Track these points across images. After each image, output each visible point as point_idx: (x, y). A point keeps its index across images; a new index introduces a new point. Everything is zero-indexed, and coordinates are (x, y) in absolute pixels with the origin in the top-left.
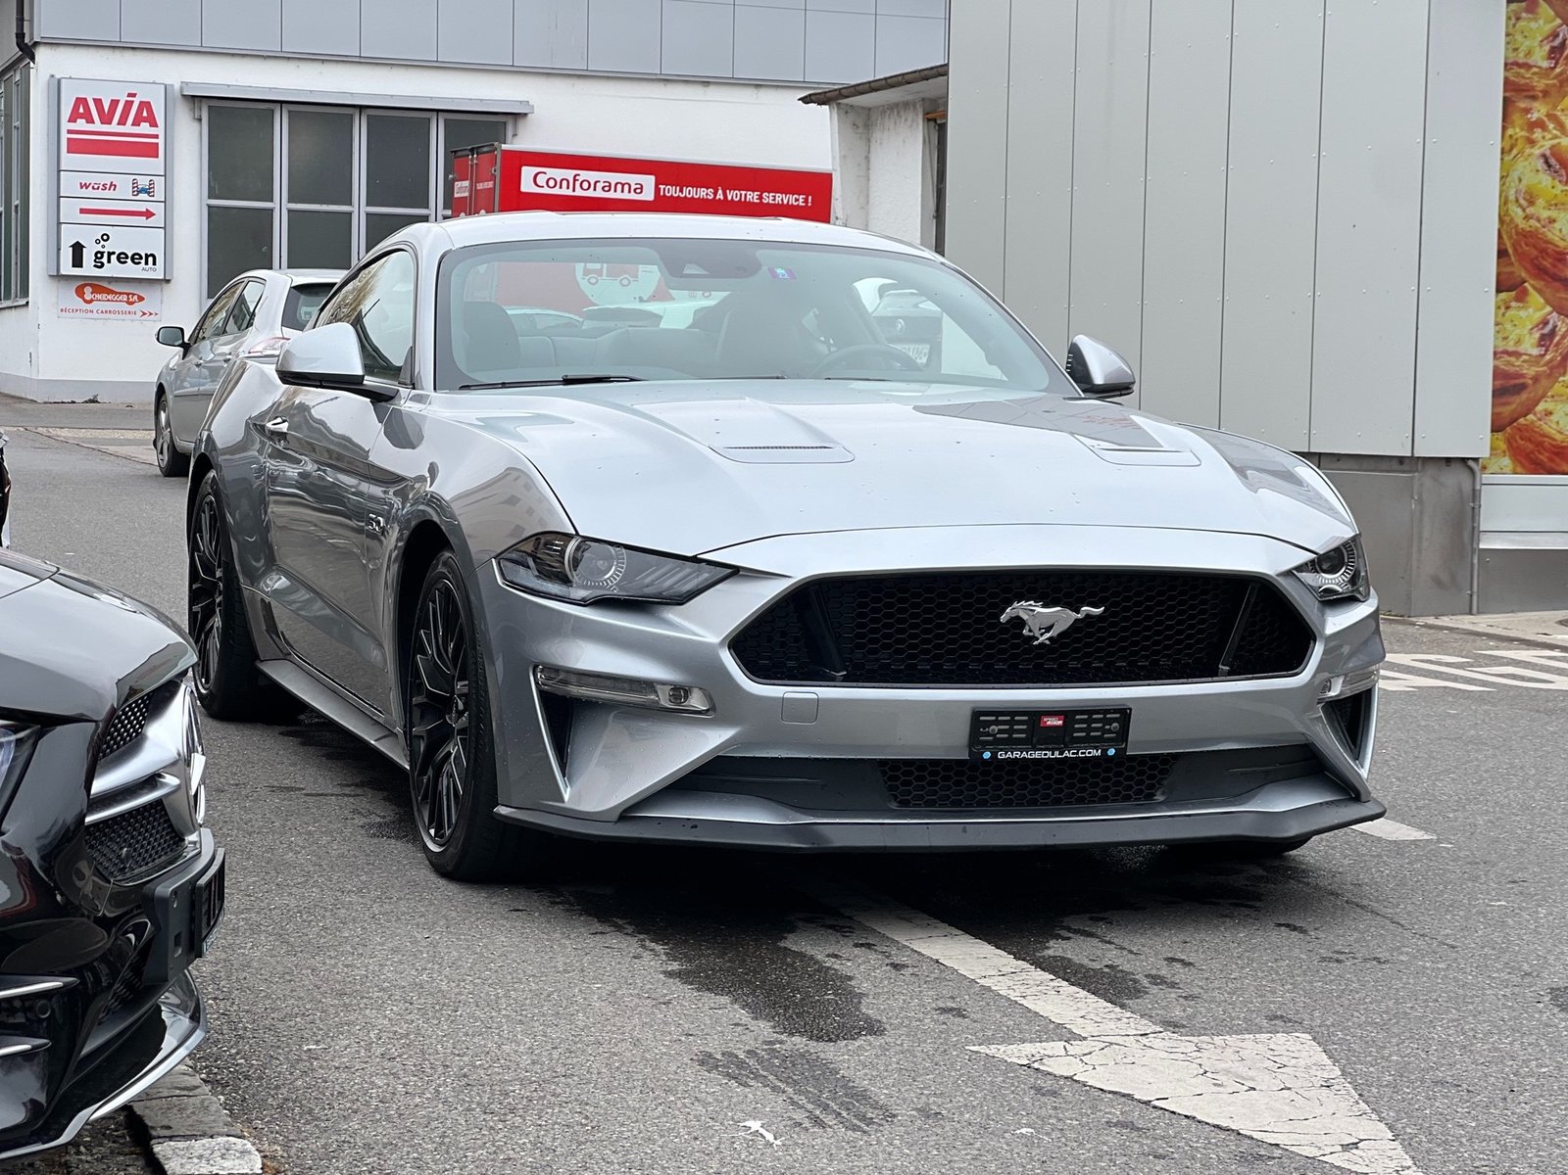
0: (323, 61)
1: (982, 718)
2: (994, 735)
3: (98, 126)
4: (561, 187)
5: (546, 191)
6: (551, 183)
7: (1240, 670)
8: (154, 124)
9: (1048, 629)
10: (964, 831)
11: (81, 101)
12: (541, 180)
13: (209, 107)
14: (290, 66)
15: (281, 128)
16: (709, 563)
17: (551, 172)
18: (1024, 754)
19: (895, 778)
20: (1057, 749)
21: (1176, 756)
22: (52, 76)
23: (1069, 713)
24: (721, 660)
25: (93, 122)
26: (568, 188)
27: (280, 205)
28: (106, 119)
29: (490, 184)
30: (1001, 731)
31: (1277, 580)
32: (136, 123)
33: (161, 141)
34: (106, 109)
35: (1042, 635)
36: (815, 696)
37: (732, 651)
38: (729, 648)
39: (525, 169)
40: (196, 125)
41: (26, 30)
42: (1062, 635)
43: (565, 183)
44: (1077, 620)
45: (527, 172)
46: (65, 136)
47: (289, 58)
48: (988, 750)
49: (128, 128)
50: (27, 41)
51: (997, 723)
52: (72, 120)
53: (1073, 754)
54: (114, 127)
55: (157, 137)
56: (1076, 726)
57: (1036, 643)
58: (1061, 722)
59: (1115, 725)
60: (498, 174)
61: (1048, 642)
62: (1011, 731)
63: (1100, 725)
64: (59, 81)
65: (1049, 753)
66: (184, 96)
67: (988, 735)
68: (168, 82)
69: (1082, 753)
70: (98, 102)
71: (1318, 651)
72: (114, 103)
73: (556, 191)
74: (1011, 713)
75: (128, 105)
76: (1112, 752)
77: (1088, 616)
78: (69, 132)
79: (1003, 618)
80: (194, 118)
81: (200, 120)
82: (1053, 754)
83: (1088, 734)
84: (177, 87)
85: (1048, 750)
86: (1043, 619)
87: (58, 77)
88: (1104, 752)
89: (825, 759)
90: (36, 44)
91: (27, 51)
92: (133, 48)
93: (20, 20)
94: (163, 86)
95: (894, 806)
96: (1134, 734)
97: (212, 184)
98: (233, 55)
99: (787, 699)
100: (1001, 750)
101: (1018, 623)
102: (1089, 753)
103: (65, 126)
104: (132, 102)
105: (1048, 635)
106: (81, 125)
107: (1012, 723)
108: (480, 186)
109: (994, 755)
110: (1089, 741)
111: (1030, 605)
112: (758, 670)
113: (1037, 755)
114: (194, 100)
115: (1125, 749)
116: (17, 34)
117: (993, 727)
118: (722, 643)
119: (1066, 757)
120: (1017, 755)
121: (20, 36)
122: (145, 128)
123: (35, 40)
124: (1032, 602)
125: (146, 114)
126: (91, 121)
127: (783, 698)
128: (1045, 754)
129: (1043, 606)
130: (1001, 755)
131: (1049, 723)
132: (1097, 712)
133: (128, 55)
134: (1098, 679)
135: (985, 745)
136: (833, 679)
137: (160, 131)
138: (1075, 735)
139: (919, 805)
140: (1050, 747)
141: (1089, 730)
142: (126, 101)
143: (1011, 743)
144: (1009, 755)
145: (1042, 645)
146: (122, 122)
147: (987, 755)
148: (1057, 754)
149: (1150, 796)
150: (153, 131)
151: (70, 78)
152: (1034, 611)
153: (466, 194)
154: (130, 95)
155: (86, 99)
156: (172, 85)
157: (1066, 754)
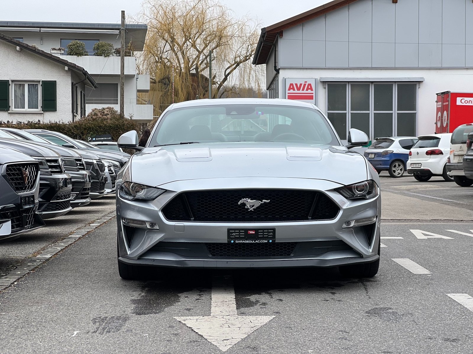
0: (361, 69)
1: (230, 231)
2: (235, 236)
3: (296, 91)
4: (469, 103)
5: (464, 104)
6: (466, 102)
7: (314, 218)
8: (312, 90)
9: (253, 206)
10: (227, 263)
11: (292, 85)
12: (463, 101)
13: (328, 84)
14: (351, 71)
15: (348, 90)
16: (159, 188)
17: (466, 99)
18: (244, 242)
19: (210, 248)
20: (253, 240)
21: (296, 243)
22: (284, 78)
23: (257, 230)
24: (159, 214)
25: (295, 90)
26: (471, 103)
27: (348, 112)
28: (299, 89)
29: (447, 103)
30: (236, 235)
31: (324, 192)
32: (307, 90)
33: (314, 95)
34: (299, 87)
35: (251, 208)
36: (183, 225)
37: (162, 212)
38: (161, 211)
39: (458, 98)
40: (324, 90)
41: (277, 65)
42: (257, 208)
43: (470, 102)
44: (261, 204)
45: (459, 99)
46: (287, 95)
47: (351, 69)
48: (233, 240)
49: (305, 91)
50: (277, 68)
51: (235, 232)
52: (289, 90)
53: (259, 241)
54: (301, 91)
55: (313, 93)
56: (259, 234)
57: (249, 210)
58: (254, 233)
59: (271, 233)
60: (450, 100)
61: (253, 210)
62: (239, 235)
63: (267, 233)
64: (285, 79)
65: (251, 242)
66: (321, 81)
67: (233, 236)
68: (316, 78)
69: (261, 241)
70: (296, 85)
71: (341, 213)
72: (301, 85)
73: (468, 104)
74: (239, 230)
75: (305, 85)
76: (271, 241)
77: (265, 203)
78: (288, 93)
79: (239, 203)
80: (324, 88)
81: (325, 88)
82: (252, 242)
83: (263, 236)
84: (319, 79)
85: (251, 240)
86: (251, 203)
87: (285, 78)
88: (268, 241)
89: (189, 242)
90: (279, 69)
91: (278, 71)
92: (306, 69)
93: (275, 62)
94: (314, 79)
95: (210, 256)
96: (277, 236)
97: (329, 106)
98: (335, 69)
99: (176, 225)
100: (237, 240)
101: (244, 204)
102: (264, 241)
103: (287, 92)
104: (306, 84)
105: (253, 208)
106: (292, 91)
107: (240, 232)
108: (445, 104)
109: (234, 241)
110: (263, 238)
111: (247, 200)
112: (169, 217)
113: (247, 242)
114: (324, 83)
115: (275, 240)
116: (274, 66)
117: (234, 234)
118: (159, 210)
119: (256, 242)
120: (241, 241)
121: (275, 67)
122: (309, 91)
123: (279, 68)
124: (247, 199)
125: (310, 87)
126: (294, 90)
127: (175, 225)
128: (250, 242)
129: (251, 200)
130: (237, 242)
131: (250, 233)
132: (265, 230)
133: (305, 71)
134: (267, 220)
135: (232, 239)
136: (190, 220)
137: (314, 92)
138: (259, 236)
139: (218, 256)
140: (252, 239)
141: (263, 235)
142: (304, 84)
143: (240, 238)
144: (239, 241)
145: (251, 211)
146: (303, 90)
147: (232, 242)
148: (253, 242)
149: (289, 255)
150: (312, 92)
151: (289, 78)
152: (248, 201)
153: (440, 106)
154: (305, 82)
155: (293, 84)
156: (317, 79)
157: (256, 241)
